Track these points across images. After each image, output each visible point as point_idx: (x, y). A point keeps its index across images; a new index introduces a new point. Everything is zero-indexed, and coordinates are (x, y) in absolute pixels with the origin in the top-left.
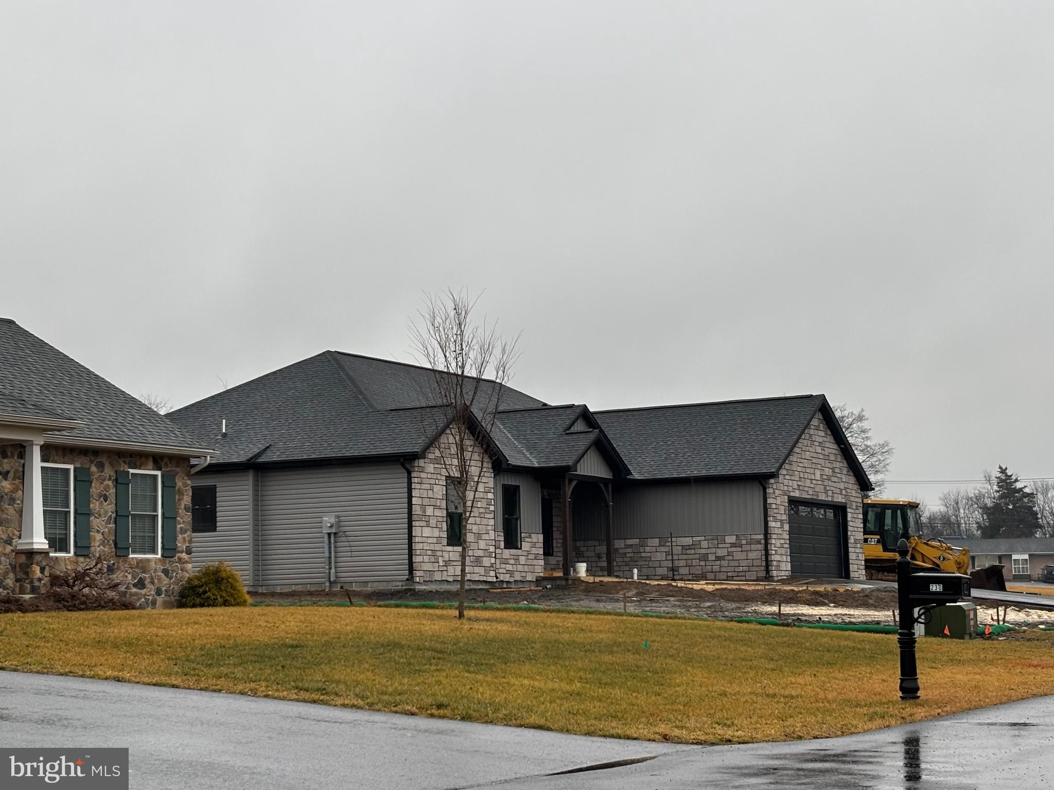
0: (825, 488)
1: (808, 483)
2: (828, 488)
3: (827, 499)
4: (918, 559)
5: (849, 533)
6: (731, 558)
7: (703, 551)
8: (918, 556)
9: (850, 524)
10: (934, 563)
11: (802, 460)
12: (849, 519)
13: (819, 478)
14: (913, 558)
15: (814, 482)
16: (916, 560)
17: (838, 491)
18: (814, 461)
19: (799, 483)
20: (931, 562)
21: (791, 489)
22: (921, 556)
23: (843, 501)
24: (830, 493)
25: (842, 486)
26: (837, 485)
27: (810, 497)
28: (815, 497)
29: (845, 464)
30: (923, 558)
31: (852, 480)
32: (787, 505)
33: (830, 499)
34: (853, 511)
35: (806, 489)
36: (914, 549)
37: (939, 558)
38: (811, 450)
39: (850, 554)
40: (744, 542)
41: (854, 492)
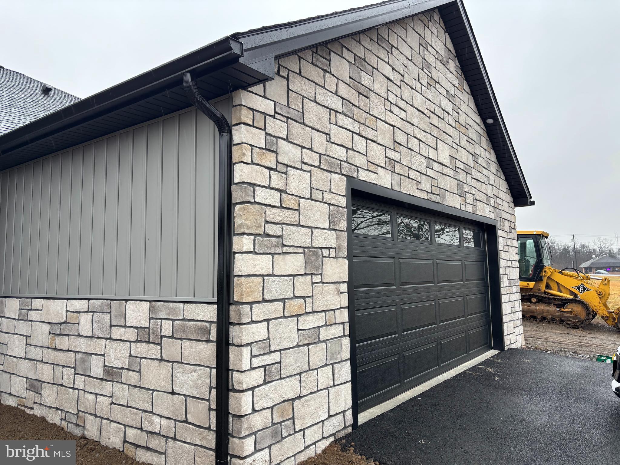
0: (460, 186)
1: (419, 163)
2: (466, 188)
3: (463, 208)
4: (553, 288)
5: (502, 271)
6: (133, 377)
7: (82, 345)
8: (553, 285)
9: (502, 255)
10: (572, 293)
11: (402, 104)
12: (500, 247)
13: (447, 162)
14: (548, 286)
15: (435, 166)
16: (551, 289)
17: (483, 198)
18: (436, 121)
19: (391, 154)
20: (568, 292)
21: (360, 161)
22: (556, 285)
23: (492, 216)
24: (470, 199)
25: (489, 190)
26: (483, 187)
27: (425, 196)
28: (437, 199)
29: (494, 158)
30: (559, 287)
31: (503, 185)
32: (342, 202)
33: (469, 209)
34: (505, 235)
35: (413, 174)
36: (549, 278)
37: (579, 288)
38: (428, 94)
39: (504, 306)
40: (167, 328)
41: (506, 205)
